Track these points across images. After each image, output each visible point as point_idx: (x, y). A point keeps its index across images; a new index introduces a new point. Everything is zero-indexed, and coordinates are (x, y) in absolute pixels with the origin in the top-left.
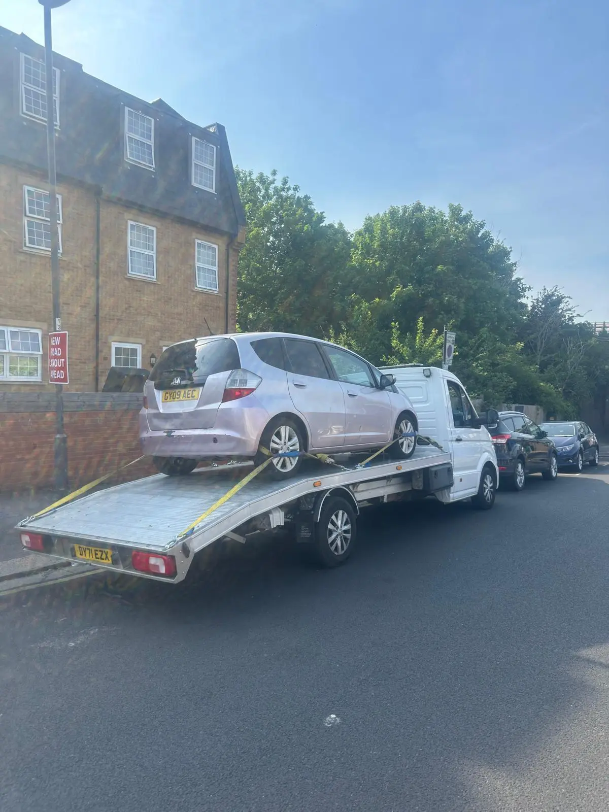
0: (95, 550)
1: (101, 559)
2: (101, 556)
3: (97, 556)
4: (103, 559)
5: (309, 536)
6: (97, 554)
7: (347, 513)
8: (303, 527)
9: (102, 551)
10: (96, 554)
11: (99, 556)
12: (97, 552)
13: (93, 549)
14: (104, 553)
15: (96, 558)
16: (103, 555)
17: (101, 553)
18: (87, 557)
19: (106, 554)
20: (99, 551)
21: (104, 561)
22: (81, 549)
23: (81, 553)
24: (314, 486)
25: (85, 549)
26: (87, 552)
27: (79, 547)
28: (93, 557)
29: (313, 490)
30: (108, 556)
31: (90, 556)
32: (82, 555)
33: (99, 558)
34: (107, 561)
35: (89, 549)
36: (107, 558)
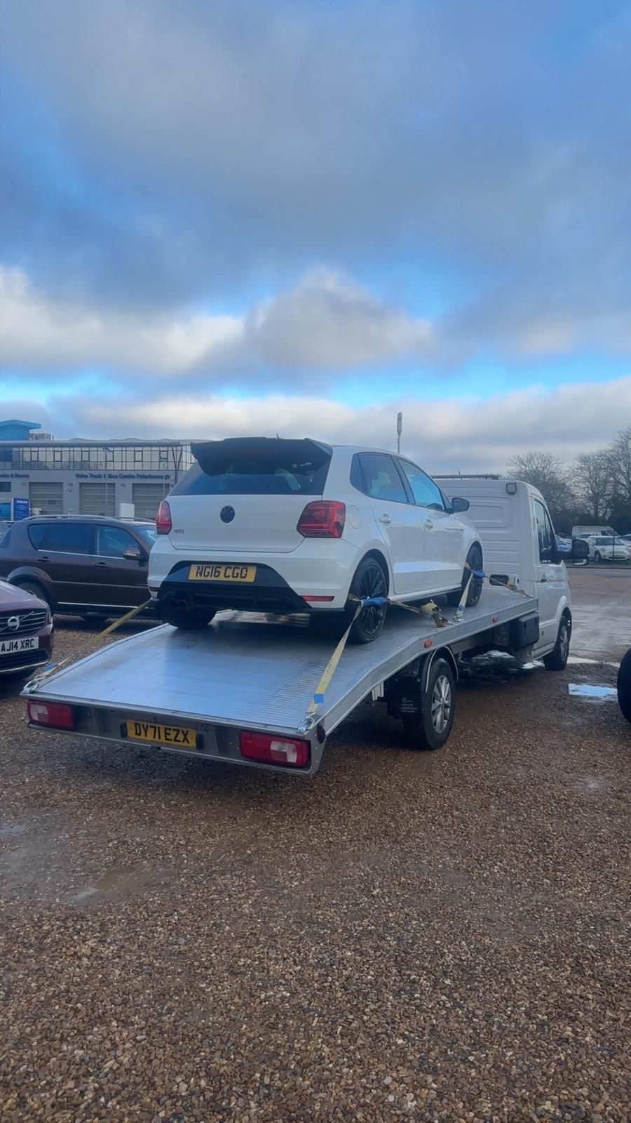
0: (166, 729)
1: (175, 740)
2: (177, 736)
3: (168, 737)
4: (179, 741)
6: (169, 734)
8: (404, 699)
9: (178, 731)
10: (166, 734)
11: (172, 736)
12: (167, 731)
13: (162, 728)
14: (180, 733)
15: (167, 739)
16: (179, 735)
17: (176, 732)
18: (150, 737)
19: (185, 735)
20: (174, 730)
21: (181, 744)
22: (138, 726)
23: (138, 732)
24: (426, 647)
25: (147, 726)
26: (151, 731)
27: (136, 724)
28: (160, 738)
29: (425, 651)
30: (188, 737)
31: (154, 737)
32: (140, 734)
33: (171, 740)
34: (186, 744)
35: (155, 727)
36: (185, 739)
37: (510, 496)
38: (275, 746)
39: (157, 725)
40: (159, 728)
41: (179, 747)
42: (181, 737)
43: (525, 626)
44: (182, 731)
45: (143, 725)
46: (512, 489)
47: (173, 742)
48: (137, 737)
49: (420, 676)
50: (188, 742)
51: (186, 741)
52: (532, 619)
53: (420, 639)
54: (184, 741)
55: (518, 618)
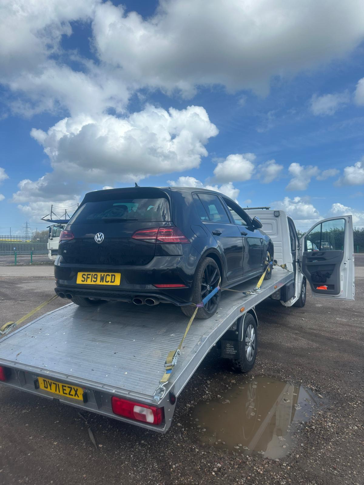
0: (63, 386)
1: (69, 394)
2: (70, 392)
3: (65, 392)
4: (72, 395)
5: (235, 353)
6: (65, 390)
7: (254, 328)
8: (228, 345)
9: (71, 388)
10: (63, 390)
11: (67, 391)
12: (64, 388)
13: (61, 385)
14: (73, 389)
15: (64, 393)
17: (70, 389)
18: (53, 391)
19: (76, 391)
20: (68, 387)
21: (73, 397)
22: (45, 382)
23: (46, 386)
24: (241, 312)
25: (51, 382)
26: (53, 386)
27: (44, 381)
28: (59, 392)
29: (241, 315)
30: (78, 393)
31: (56, 391)
32: (47, 388)
33: (67, 394)
34: (76, 398)
35: (56, 384)
36: (76, 394)
37: (277, 218)
38: (137, 409)
39: (57, 383)
40: (58, 385)
41: (72, 400)
42: (73, 392)
43: (289, 288)
44: (74, 388)
45: (48, 382)
46: (277, 214)
47: (68, 396)
48: (45, 389)
49: (238, 330)
50: (78, 397)
51: (76, 396)
52: (291, 284)
53: (238, 308)
54: (75, 396)
55: (285, 285)
